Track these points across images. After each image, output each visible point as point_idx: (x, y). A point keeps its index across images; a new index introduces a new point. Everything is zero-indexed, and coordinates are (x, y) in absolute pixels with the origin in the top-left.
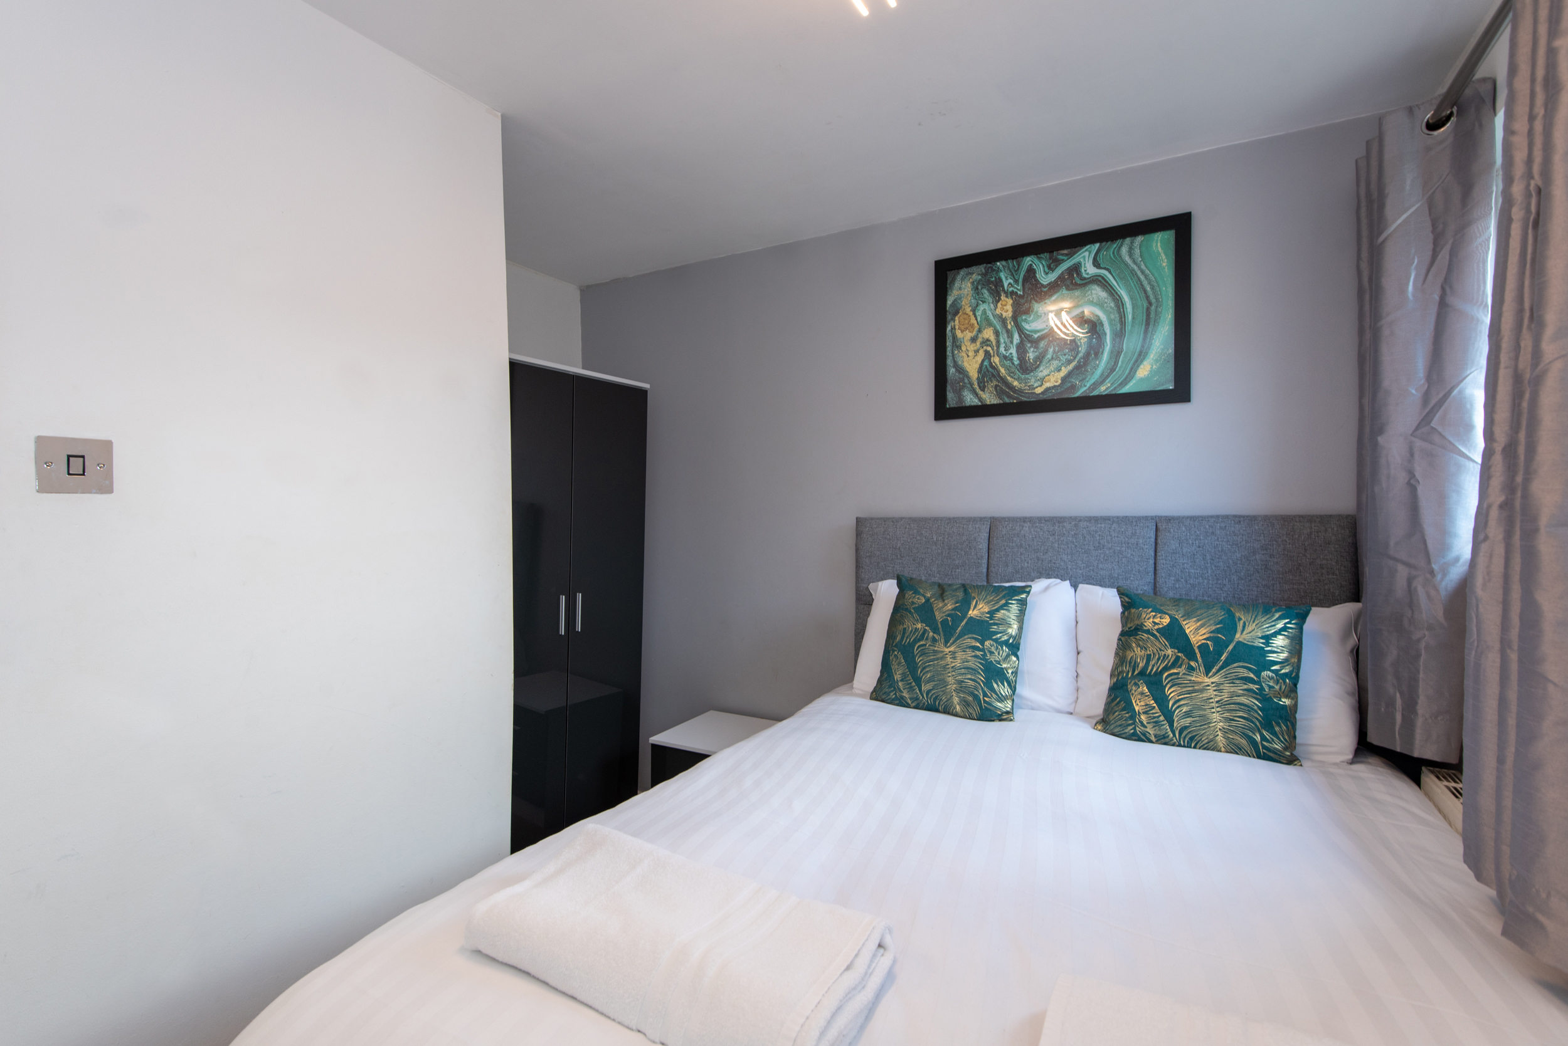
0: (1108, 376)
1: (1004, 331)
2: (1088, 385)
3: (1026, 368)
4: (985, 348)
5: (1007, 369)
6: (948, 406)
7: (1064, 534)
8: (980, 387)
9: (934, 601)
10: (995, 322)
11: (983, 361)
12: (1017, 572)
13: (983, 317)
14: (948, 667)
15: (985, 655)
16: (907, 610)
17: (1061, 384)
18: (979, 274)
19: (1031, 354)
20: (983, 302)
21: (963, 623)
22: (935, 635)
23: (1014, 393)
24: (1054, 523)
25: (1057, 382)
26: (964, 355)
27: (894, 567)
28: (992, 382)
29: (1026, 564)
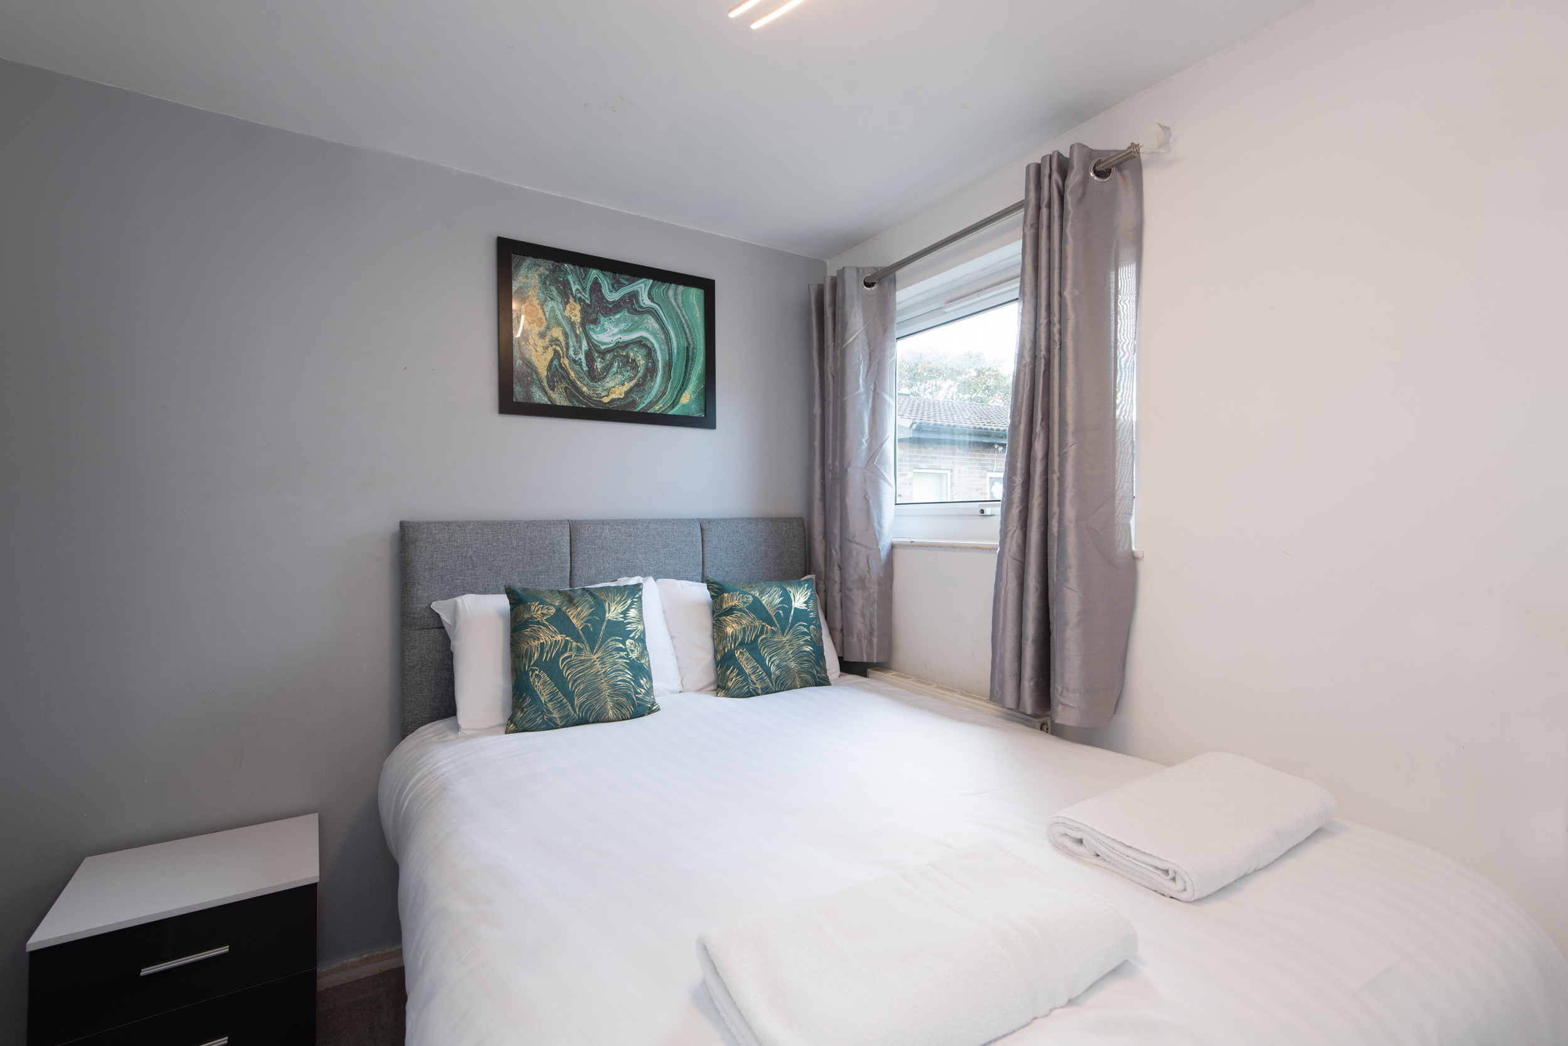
0: (660, 398)
1: (573, 335)
2: (646, 403)
3: (594, 376)
4: (554, 346)
5: (577, 373)
6: (514, 400)
7: (639, 535)
8: (549, 386)
9: (567, 609)
10: (563, 323)
11: (552, 360)
12: (600, 573)
13: (552, 314)
14: (599, 673)
15: (628, 655)
16: (538, 623)
17: (624, 397)
18: (547, 269)
19: (598, 364)
20: (552, 299)
21: (604, 627)
22: (579, 644)
23: (584, 398)
24: (629, 526)
25: (621, 395)
26: (532, 348)
27: (464, 579)
28: (561, 383)
29: (608, 565)
